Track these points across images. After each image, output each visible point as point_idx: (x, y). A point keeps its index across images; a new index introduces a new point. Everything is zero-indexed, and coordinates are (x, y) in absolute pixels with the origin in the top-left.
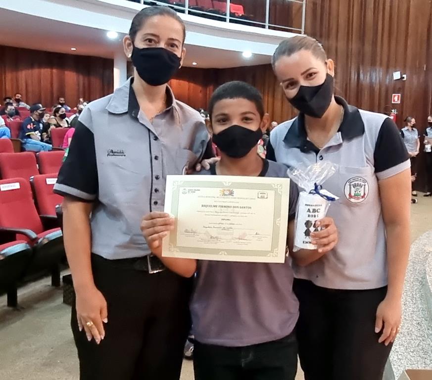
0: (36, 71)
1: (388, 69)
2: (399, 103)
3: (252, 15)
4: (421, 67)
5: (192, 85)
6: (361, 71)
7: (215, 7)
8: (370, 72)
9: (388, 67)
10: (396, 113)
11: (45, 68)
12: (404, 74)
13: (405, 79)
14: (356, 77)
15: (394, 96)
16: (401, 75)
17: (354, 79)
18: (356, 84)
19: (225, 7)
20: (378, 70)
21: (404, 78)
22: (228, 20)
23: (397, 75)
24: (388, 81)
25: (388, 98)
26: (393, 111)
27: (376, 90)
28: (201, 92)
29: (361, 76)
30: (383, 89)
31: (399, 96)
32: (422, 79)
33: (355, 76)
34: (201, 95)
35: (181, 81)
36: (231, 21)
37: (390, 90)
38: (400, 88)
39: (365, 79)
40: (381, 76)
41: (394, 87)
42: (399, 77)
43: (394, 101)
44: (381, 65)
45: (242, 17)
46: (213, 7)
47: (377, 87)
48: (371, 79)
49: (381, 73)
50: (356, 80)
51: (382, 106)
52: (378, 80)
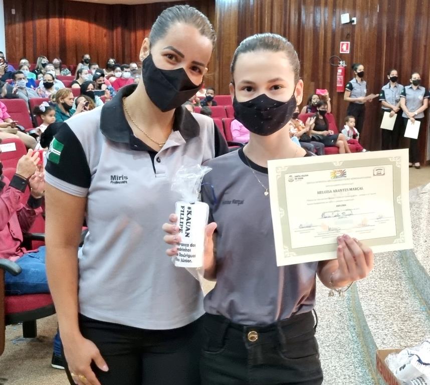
1: (335, 8)
2: (348, 52)
4: (373, 8)
5: (94, 26)
6: (303, 12)
8: (314, 14)
9: (335, 6)
10: (344, 65)
12: (354, 17)
13: (355, 23)
14: (297, 20)
15: (343, 44)
16: (350, 18)
17: (295, 22)
20: (322, 10)
21: (353, 21)
23: (345, 18)
24: (334, 25)
25: (335, 47)
26: (341, 62)
27: (320, 36)
28: (105, 36)
29: (303, 17)
30: (329, 35)
31: (348, 44)
32: (375, 22)
33: (295, 19)
34: (105, 40)
35: (79, 21)
37: (338, 37)
38: (348, 34)
39: (308, 21)
41: (343, 30)
42: (348, 21)
43: (342, 50)
44: (326, 4)
47: (322, 33)
48: (314, 22)
49: (327, 15)
50: (297, 23)
51: (329, 57)
52: (323, 23)
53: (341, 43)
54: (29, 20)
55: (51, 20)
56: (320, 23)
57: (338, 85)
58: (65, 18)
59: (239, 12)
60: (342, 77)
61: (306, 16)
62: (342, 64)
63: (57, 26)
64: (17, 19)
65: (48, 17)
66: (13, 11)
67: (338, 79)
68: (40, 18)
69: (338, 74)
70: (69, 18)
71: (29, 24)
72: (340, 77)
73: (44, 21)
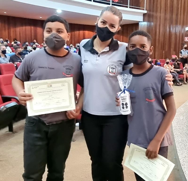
0: (24, 28)
1: (183, 26)
3: (122, 2)
6: (171, 27)
8: (175, 28)
11: (28, 26)
22: (111, 4)
23: (187, 29)
24: (183, 31)
25: (183, 39)
29: (171, 29)
30: (181, 35)
33: (168, 29)
37: (184, 35)
39: (173, 30)
40: (180, 29)
41: (186, 33)
43: (186, 40)
45: (117, 3)
47: (178, 34)
48: (175, 30)
49: (180, 28)
50: (169, 31)
51: (181, 42)
52: (179, 31)
53: (185, 37)
55: (80, 31)
56: (178, 31)
58: (85, 31)
59: (148, 28)
63: (82, 34)
70: (86, 31)
71: (73, 33)
73: (78, 32)
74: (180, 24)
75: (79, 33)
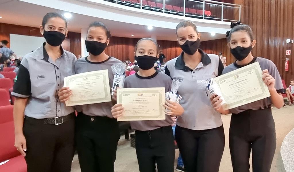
0: (116, 46)
1: (284, 37)
2: (290, 54)
3: (215, 15)
6: (270, 40)
7: (198, 12)
8: (274, 40)
9: (283, 36)
11: (120, 45)
12: (292, 40)
13: (293, 42)
16: (290, 41)
17: (266, 43)
18: (267, 46)
19: (203, 12)
20: (278, 39)
22: (204, 18)
23: (288, 41)
24: (283, 45)
25: (284, 53)
30: (281, 48)
31: (290, 51)
33: (266, 42)
36: (205, 18)
37: (285, 49)
38: (290, 47)
40: (280, 42)
41: (287, 45)
43: (287, 54)
45: (210, 17)
46: (197, 12)
47: (278, 47)
48: (275, 43)
49: (280, 40)
51: (281, 57)
52: (278, 44)
53: (287, 51)
54: (164, 49)
55: (172, 48)
57: (286, 68)
58: (177, 47)
60: (287, 65)
61: (271, 42)
62: (287, 59)
63: (174, 51)
64: (161, 49)
65: (171, 48)
66: (160, 46)
67: (286, 66)
68: (168, 48)
69: (286, 63)
71: (165, 50)
72: (286, 65)
74: (280, 36)
75: (171, 49)
